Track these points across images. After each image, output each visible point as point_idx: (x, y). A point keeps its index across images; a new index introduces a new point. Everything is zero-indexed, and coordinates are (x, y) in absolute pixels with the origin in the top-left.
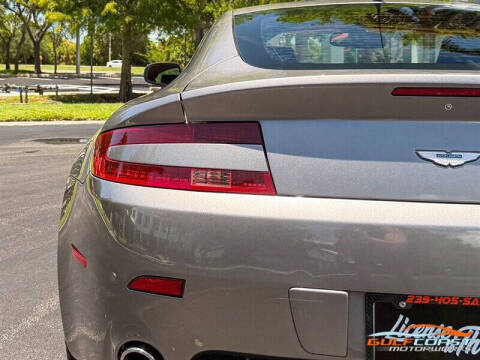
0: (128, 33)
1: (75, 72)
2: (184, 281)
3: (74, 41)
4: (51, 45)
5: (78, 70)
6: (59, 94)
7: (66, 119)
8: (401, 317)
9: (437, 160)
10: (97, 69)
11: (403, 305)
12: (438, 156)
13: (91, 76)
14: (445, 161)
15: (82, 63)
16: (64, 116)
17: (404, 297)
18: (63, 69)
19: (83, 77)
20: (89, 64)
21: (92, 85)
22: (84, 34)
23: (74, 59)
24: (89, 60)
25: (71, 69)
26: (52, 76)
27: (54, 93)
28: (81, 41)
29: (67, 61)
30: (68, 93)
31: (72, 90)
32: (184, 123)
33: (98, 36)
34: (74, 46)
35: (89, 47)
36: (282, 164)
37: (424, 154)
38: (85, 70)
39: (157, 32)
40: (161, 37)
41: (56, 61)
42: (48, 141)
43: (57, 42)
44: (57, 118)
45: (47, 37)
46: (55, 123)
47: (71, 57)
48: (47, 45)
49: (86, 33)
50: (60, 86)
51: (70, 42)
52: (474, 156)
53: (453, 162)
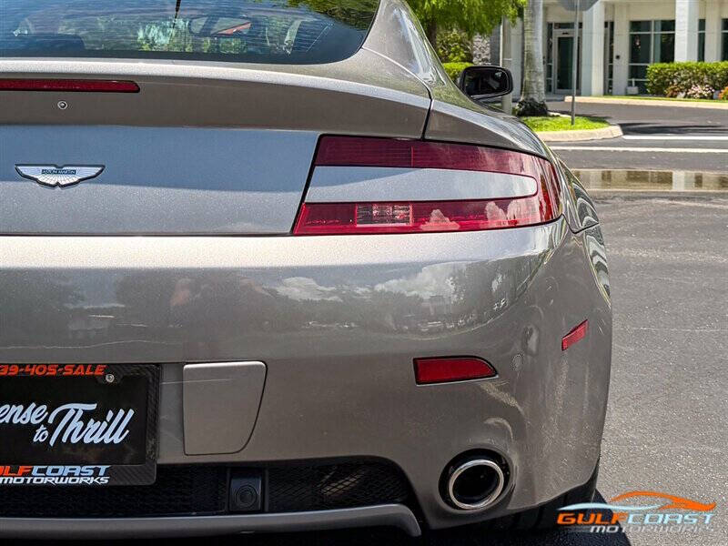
9: (41, 178)
12: (44, 172)
37: (25, 170)
52: (94, 171)
53: (64, 180)
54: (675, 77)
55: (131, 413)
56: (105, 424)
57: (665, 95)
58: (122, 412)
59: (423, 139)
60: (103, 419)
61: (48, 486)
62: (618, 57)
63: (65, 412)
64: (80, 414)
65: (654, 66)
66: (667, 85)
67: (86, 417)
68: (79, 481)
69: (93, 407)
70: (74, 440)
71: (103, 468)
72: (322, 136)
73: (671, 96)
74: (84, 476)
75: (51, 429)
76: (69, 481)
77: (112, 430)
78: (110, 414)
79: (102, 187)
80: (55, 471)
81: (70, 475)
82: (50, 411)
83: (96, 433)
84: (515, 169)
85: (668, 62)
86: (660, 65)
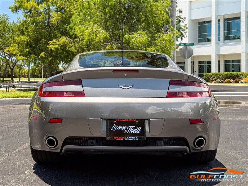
0: (50, 64)
1: (28, 80)
2: (62, 119)
3: (28, 68)
4: (18, 70)
5: (29, 80)
6: (22, 89)
7: (25, 97)
8: (115, 125)
9: (123, 87)
10: (37, 80)
11: (115, 122)
12: (123, 86)
13: (35, 82)
14: (125, 88)
15: (31, 77)
16: (24, 96)
17: (115, 120)
18: (23, 79)
19: (31, 82)
20: (34, 78)
21: (35, 85)
22: (32, 65)
23: (27, 75)
24: (33, 76)
25: (27, 80)
26: (18, 82)
27: (20, 89)
28: (31, 68)
29: (24, 77)
30: (25, 88)
31: (27, 87)
32: (63, 81)
33: (38, 66)
34: (27, 70)
35: (34, 71)
36: (87, 90)
37: (120, 86)
38: (32, 80)
39: (62, 64)
40: (64, 66)
41: (20, 76)
42: (18, 104)
43: (20, 68)
44: (22, 97)
45: (16, 67)
46: (21, 98)
47: (26, 75)
48: (16, 70)
49: (33, 64)
50: (22, 86)
51: (26, 68)
52: (132, 86)
53: (127, 88)
54: (212, 77)
55: (141, 128)
56: (136, 130)
57: (209, 82)
58: (139, 128)
59: (188, 81)
60: (136, 129)
61: (128, 140)
62: (195, 71)
63: (130, 127)
64: (132, 128)
65: (206, 74)
66: (209, 79)
67: (133, 128)
68: (133, 139)
69: (134, 127)
70: (131, 132)
71: (137, 137)
72: (170, 80)
73: (211, 82)
74: (133, 138)
75: (127, 130)
76: (131, 139)
77: (138, 131)
78: (137, 128)
79: (133, 89)
80: (128, 138)
81: (131, 138)
82: (127, 127)
83: (135, 131)
84: (202, 86)
85: (210, 73)
86: (208, 74)
